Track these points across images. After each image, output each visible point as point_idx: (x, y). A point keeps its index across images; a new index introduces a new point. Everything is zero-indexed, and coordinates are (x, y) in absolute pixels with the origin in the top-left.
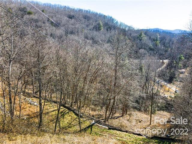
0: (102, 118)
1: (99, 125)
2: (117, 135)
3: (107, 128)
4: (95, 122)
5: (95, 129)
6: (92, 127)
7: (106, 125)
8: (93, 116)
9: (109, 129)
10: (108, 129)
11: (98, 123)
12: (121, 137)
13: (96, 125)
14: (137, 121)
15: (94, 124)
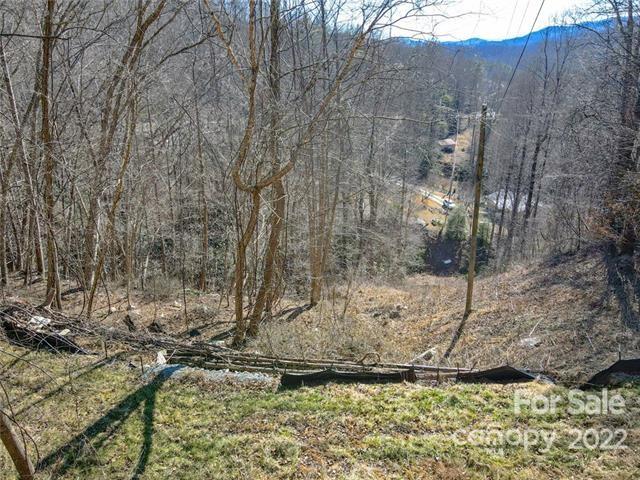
0: (214, 332)
1: (209, 375)
2: (361, 421)
3: (271, 380)
4: (171, 362)
5: (178, 414)
6: (151, 403)
7: (254, 364)
8: (155, 327)
9: (290, 383)
10: (281, 389)
11: (200, 365)
12: (401, 429)
13: (185, 380)
14: (376, 315)
15: (163, 376)
